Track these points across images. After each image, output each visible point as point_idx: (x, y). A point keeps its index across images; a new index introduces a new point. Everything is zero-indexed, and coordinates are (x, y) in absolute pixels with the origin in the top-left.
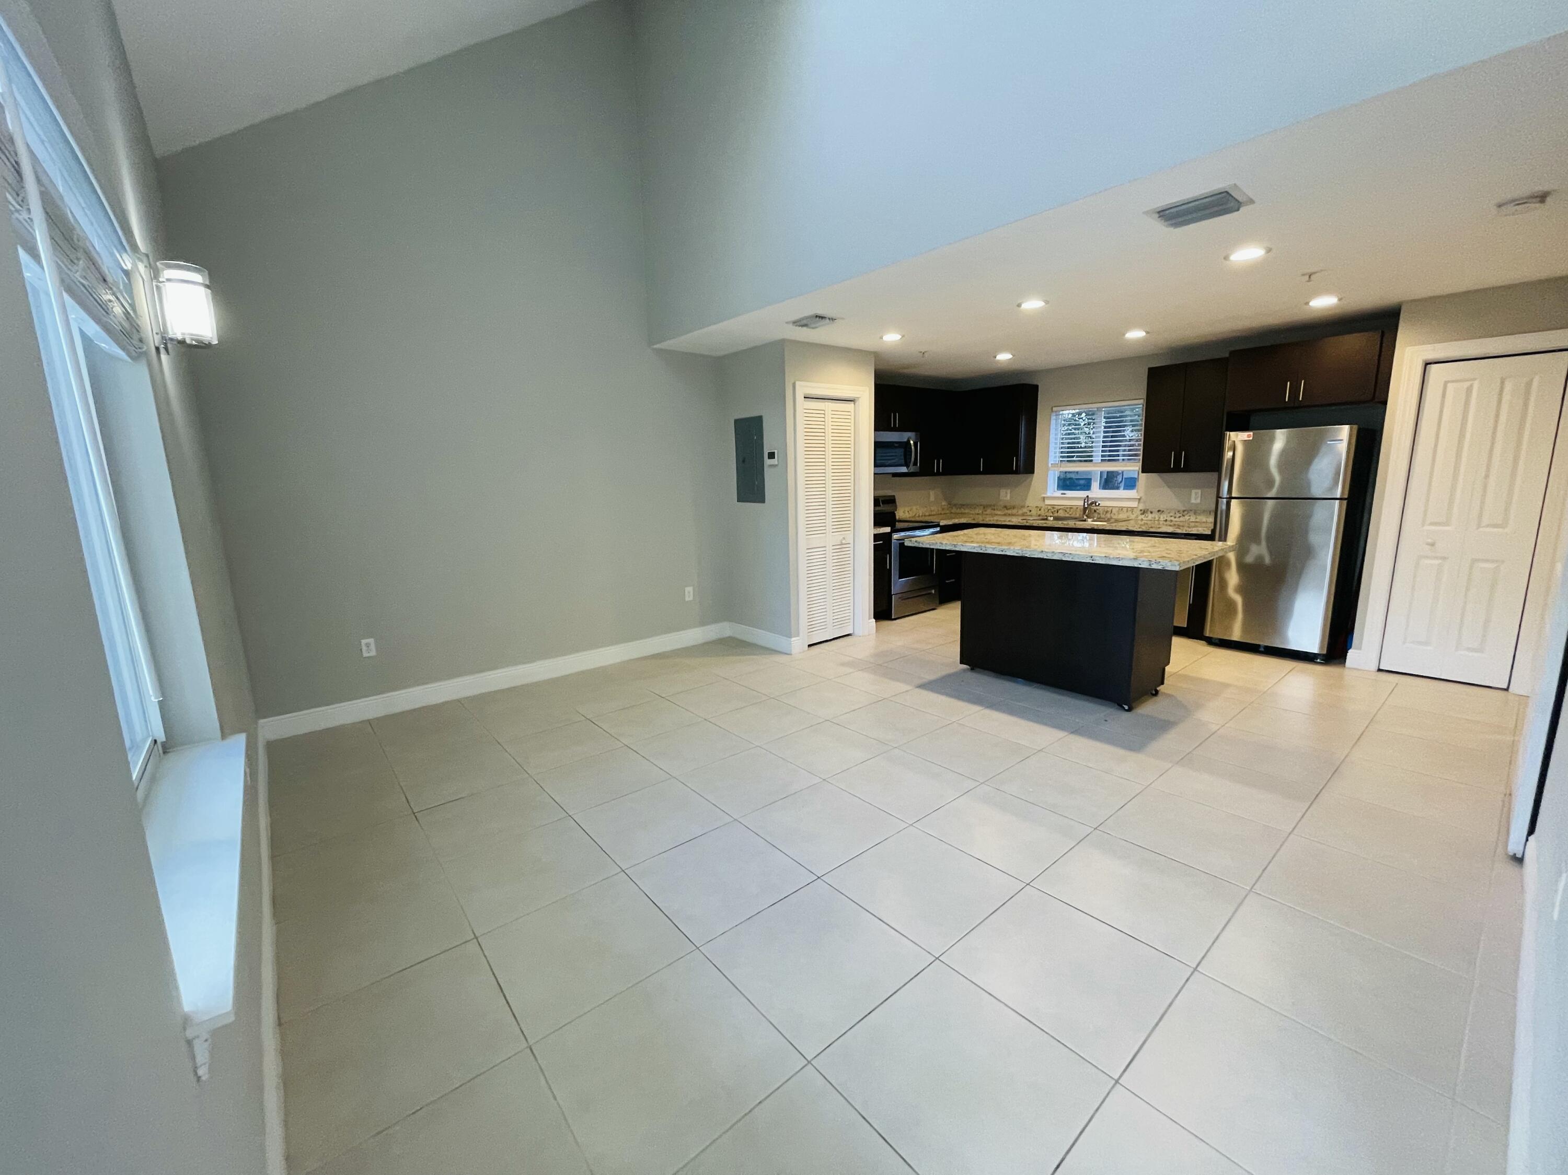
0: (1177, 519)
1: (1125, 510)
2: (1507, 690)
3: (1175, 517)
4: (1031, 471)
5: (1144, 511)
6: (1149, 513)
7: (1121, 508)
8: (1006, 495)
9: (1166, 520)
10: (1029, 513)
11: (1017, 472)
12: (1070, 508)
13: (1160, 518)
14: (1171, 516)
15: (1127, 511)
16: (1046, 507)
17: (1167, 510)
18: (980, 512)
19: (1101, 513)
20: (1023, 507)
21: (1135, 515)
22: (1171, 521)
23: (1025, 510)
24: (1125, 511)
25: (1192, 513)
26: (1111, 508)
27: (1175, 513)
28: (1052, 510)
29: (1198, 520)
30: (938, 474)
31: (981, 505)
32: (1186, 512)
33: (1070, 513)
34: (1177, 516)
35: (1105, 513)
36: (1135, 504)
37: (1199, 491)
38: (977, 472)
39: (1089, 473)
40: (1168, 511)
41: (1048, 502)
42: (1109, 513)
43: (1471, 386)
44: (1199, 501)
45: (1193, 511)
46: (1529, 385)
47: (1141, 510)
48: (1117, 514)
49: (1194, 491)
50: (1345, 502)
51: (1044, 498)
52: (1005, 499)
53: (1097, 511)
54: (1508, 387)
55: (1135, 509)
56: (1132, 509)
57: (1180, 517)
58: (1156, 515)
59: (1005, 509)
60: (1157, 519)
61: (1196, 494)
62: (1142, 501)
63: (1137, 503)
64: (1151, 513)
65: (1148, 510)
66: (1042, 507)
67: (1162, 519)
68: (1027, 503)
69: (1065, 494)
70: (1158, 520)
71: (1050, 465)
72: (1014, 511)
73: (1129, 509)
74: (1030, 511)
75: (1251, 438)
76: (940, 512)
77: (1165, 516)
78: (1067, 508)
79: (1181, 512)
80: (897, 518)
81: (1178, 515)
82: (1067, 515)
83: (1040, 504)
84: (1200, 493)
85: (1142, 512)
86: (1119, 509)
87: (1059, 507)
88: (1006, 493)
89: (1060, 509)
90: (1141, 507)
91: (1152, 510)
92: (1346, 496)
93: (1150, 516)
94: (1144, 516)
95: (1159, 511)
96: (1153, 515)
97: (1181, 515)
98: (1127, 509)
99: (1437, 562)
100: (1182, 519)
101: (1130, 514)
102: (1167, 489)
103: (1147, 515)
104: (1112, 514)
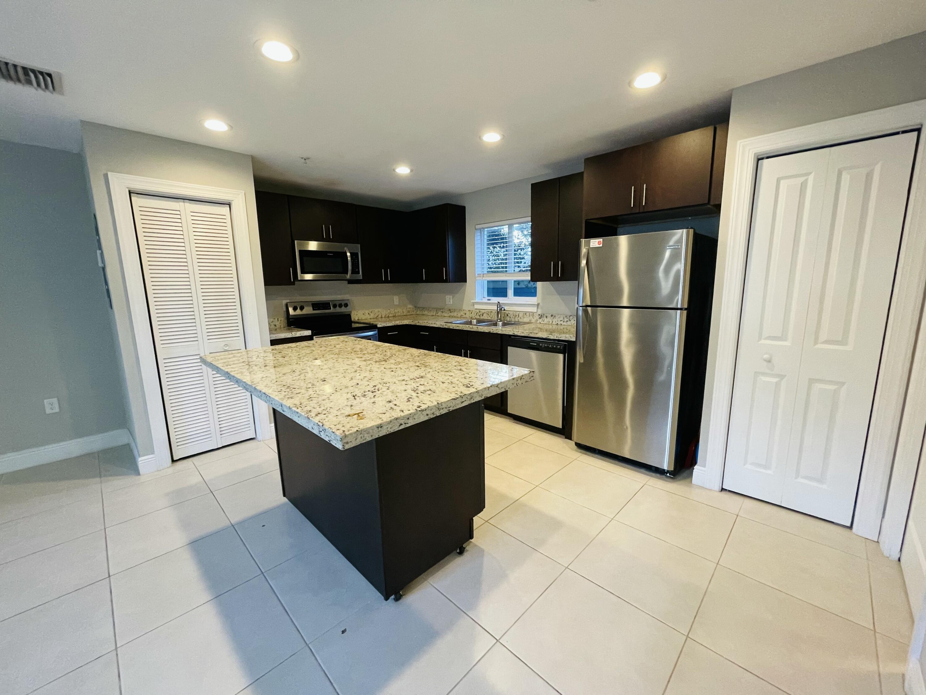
0: (565, 323)
1: (528, 314)
2: (851, 527)
3: (564, 322)
4: (465, 280)
5: (541, 316)
7: (525, 313)
8: (450, 300)
9: (557, 324)
10: (464, 316)
11: (446, 281)
12: (491, 312)
15: (529, 316)
16: (475, 310)
18: (434, 314)
19: (512, 316)
20: (460, 310)
21: (535, 319)
23: (462, 313)
24: (528, 316)
26: (518, 313)
27: (564, 318)
28: (480, 314)
30: (386, 281)
31: (434, 308)
33: (491, 316)
34: (565, 321)
35: (514, 317)
36: (534, 309)
38: (422, 281)
39: (506, 282)
40: (559, 316)
41: (476, 307)
42: (518, 316)
43: (806, 180)
46: (869, 177)
47: (539, 315)
48: (522, 318)
50: (685, 312)
51: (473, 303)
52: (449, 303)
53: (509, 315)
54: (846, 177)
55: (535, 314)
56: (533, 314)
58: (550, 320)
59: (449, 312)
60: (551, 323)
62: (540, 306)
63: (536, 308)
64: (546, 317)
66: (472, 311)
67: (554, 323)
68: (464, 308)
69: (490, 300)
70: (552, 324)
71: (477, 275)
72: (455, 314)
73: (531, 313)
74: (465, 314)
75: (601, 245)
76: (404, 314)
77: (556, 320)
78: (489, 312)
80: (353, 319)
81: (565, 320)
82: (489, 318)
83: (471, 308)
85: (540, 316)
86: (524, 314)
87: (483, 311)
88: (450, 299)
89: (484, 313)
90: (540, 312)
91: (548, 315)
92: (686, 306)
93: (546, 321)
94: (541, 320)
95: (552, 316)
97: (568, 320)
98: (529, 314)
99: (775, 380)
100: (569, 323)
101: (531, 317)
102: (558, 296)
103: (543, 320)
104: (519, 318)
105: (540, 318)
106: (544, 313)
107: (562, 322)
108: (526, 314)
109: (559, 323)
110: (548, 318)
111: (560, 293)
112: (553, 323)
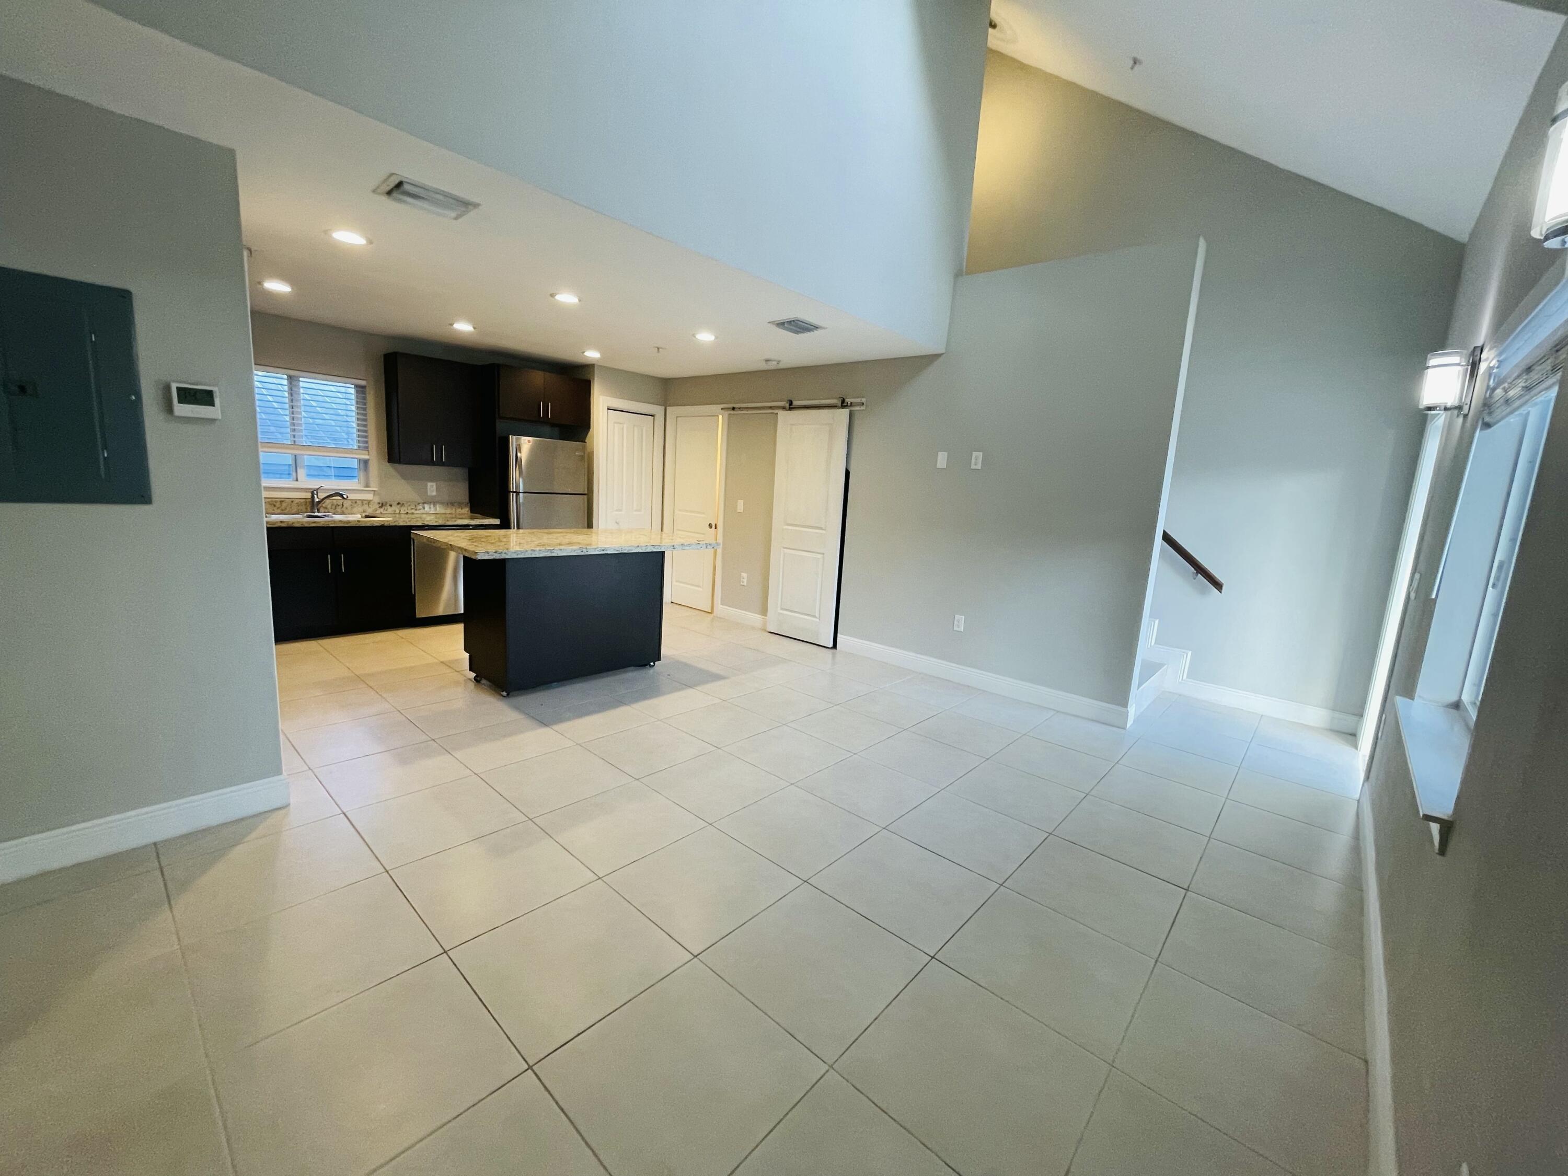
5: (382, 504)
6: (388, 505)
9: (407, 513)
13: (400, 511)
14: (412, 509)
15: (363, 505)
17: (407, 502)
19: (329, 507)
21: (373, 508)
22: (413, 513)
27: (416, 506)
32: (426, 505)
35: (333, 507)
36: (370, 496)
37: (434, 484)
44: (434, 494)
45: (432, 503)
47: (379, 503)
48: (349, 508)
49: (429, 484)
56: (369, 502)
57: (421, 509)
58: (396, 508)
60: (397, 512)
61: (432, 486)
62: (377, 493)
63: (373, 495)
64: (391, 506)
65: (386, 503)
67: (402, 512)
70: (399, 513)
77: (406, 508)
79: (421, 504)
81: (419, 507)
84: (435, 487)
85: (380, 505)
90: (377, 499)
91: (392, 503)
93: (390, 510)
94: (383, 509)
95: (399, 504)
96: (394, 508)
101: (366, 507)
102: (403, 481)
103: (386, 509)
104: (344, 509)
105: (381, 507)
106: (386, 501)
107: (413, 511)
108: (356, 502)
109: (410, 512)
110: (393, 506)
111: (404, 476)
112: (401, 512)
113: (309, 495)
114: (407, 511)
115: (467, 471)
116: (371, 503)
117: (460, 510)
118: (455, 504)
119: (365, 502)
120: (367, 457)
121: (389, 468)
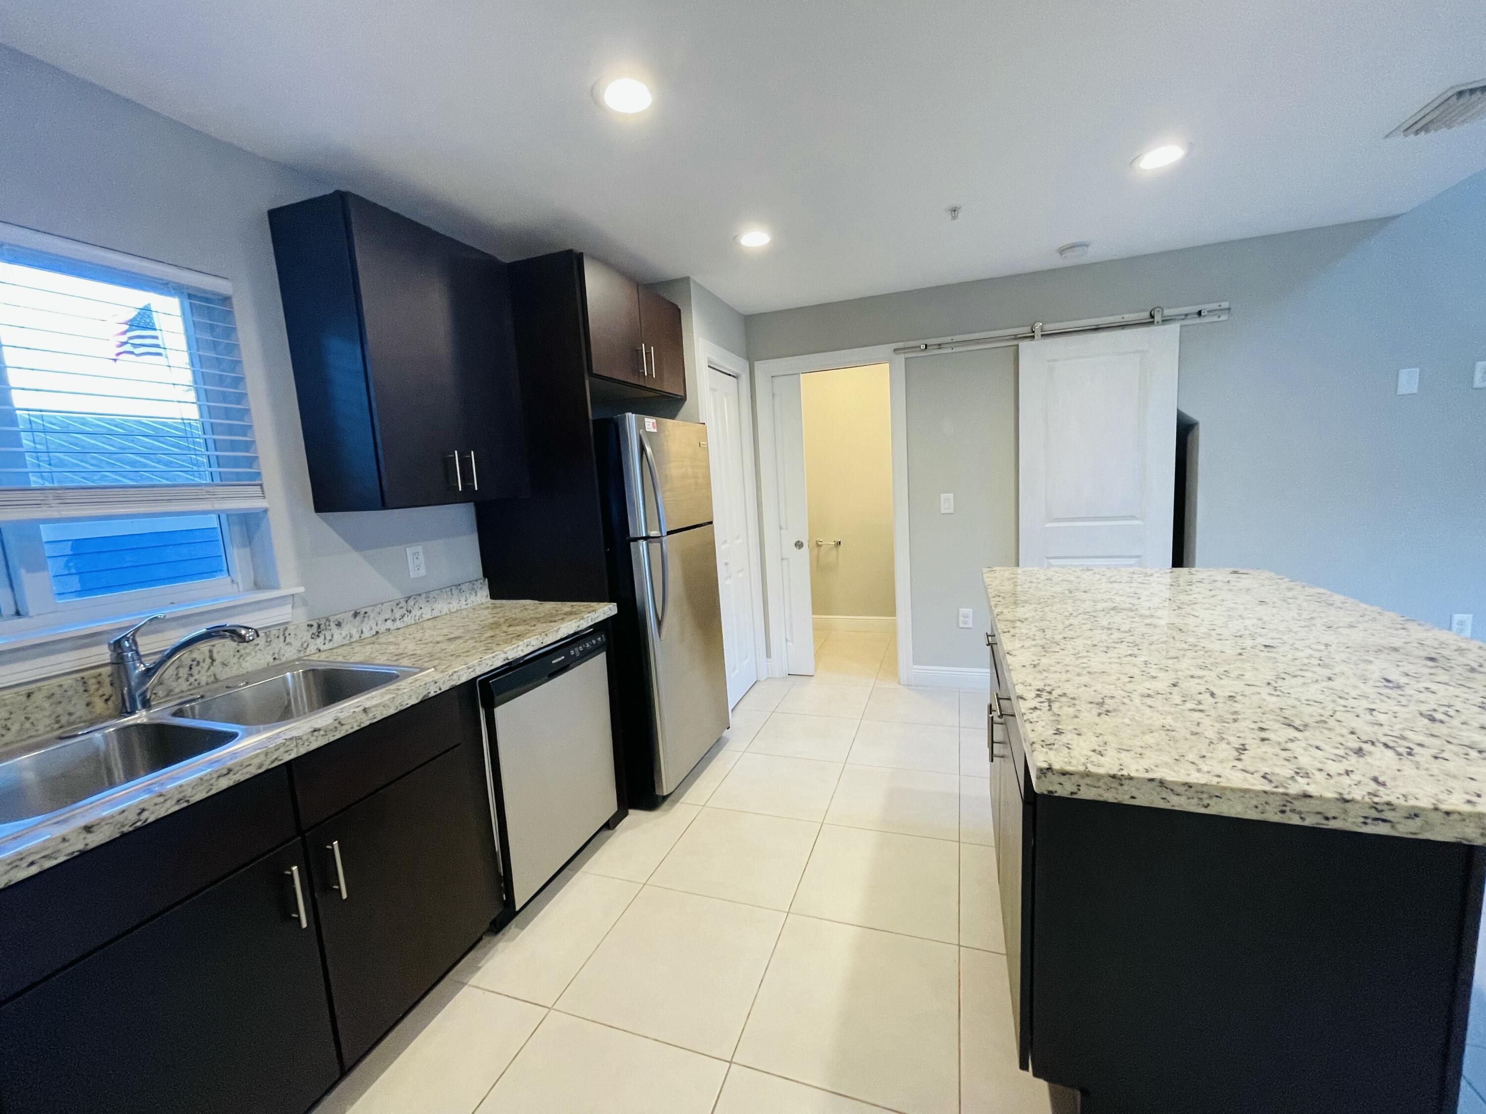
0: (398, 624)
5: (319, 626)
6: (333, 625)
9: (377, 633)
13: (361, 632)
14: (386, 620)
17: (376, 606)
21: (297, 644)
22: (388, 631)
25: (422, 602)
27: (393, 610)
29: (436, 613)
32: (411, 603)
34: (398, 616)
36: (284, 613)
37: (419, 549)
40: (378, 610)
44: (423, 572)
45: (424, 596)
47: (311, 626)
49: (411, 551)
56: (285, 628)
57: (403, 617)
58: (350, 629)
60: (356, 637)
61: (417, 555)
62: (300, 598)
64: (339, 625)
65: (328, 620)
67: (367, 634)
77: (372, 623)
79: (403, 604)
81: (398, 613)
85: (314, 630)
90: (305, 615)
91: (341, 618)
93: (339, 635)
94: (321, 639)
95: (356, 615)
96: (347, 630)
97: (404, 611)
100: (406, 620)
101: (278, 644)
102: (355, 557)
103: (328, 638)
104: (217, 668)
105: (317, 635)
106: (326, 615)
107: (389, 624)
109: (382, 628)
110: (344, 624)
111: (358, 544)
112: (363, 636)
113: (103, 654)
114: (375, 629)
115: (472, 504)
116: (291, 628)
117: (473, 598)
118: (463, 587)
119: (274, 632)
120: (260, 504)
121: (320, 524)
